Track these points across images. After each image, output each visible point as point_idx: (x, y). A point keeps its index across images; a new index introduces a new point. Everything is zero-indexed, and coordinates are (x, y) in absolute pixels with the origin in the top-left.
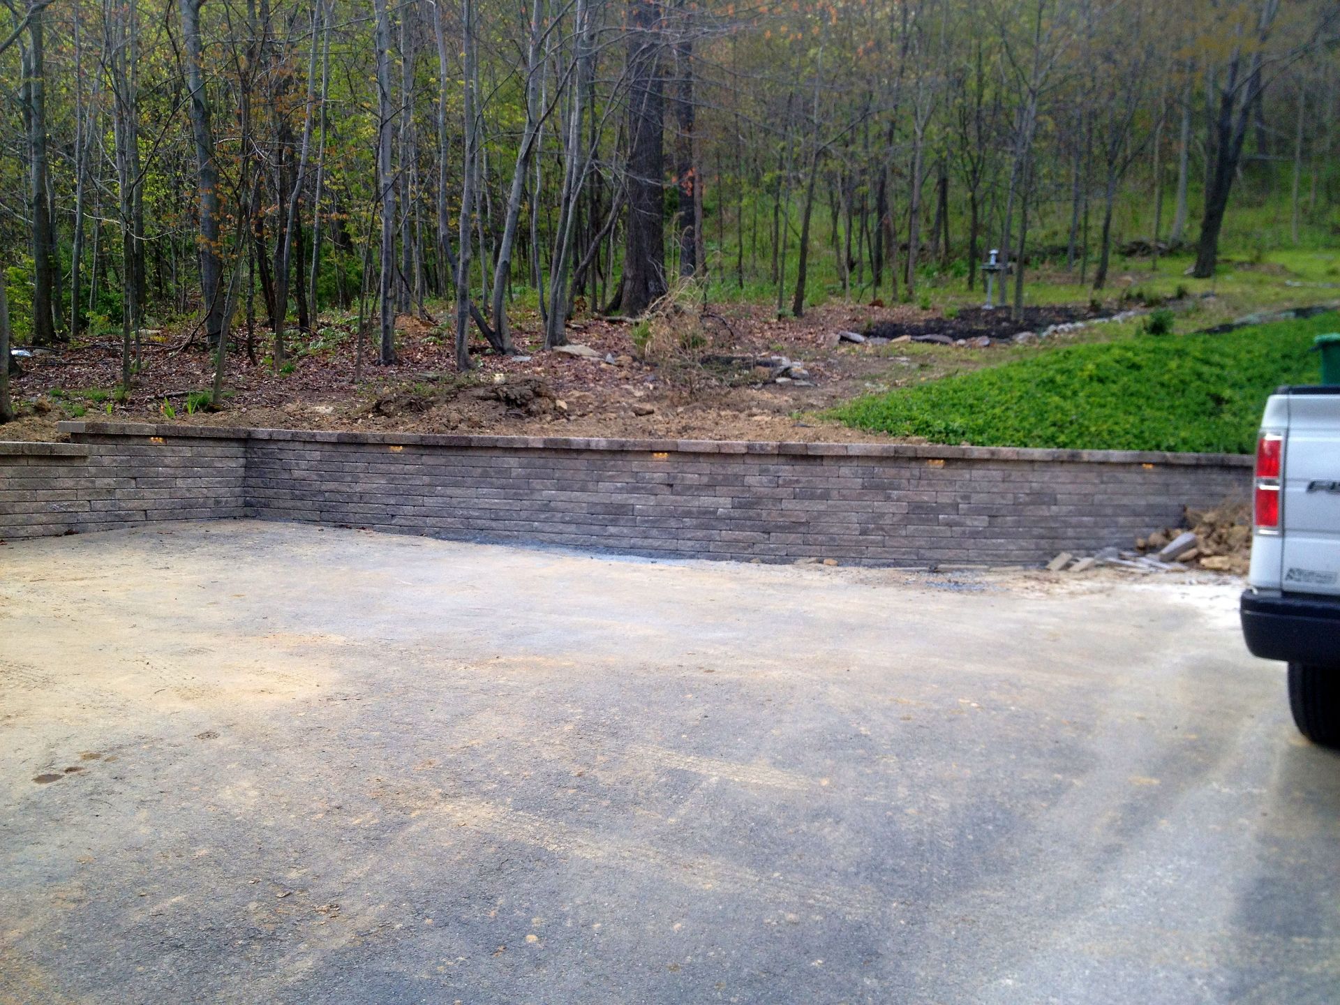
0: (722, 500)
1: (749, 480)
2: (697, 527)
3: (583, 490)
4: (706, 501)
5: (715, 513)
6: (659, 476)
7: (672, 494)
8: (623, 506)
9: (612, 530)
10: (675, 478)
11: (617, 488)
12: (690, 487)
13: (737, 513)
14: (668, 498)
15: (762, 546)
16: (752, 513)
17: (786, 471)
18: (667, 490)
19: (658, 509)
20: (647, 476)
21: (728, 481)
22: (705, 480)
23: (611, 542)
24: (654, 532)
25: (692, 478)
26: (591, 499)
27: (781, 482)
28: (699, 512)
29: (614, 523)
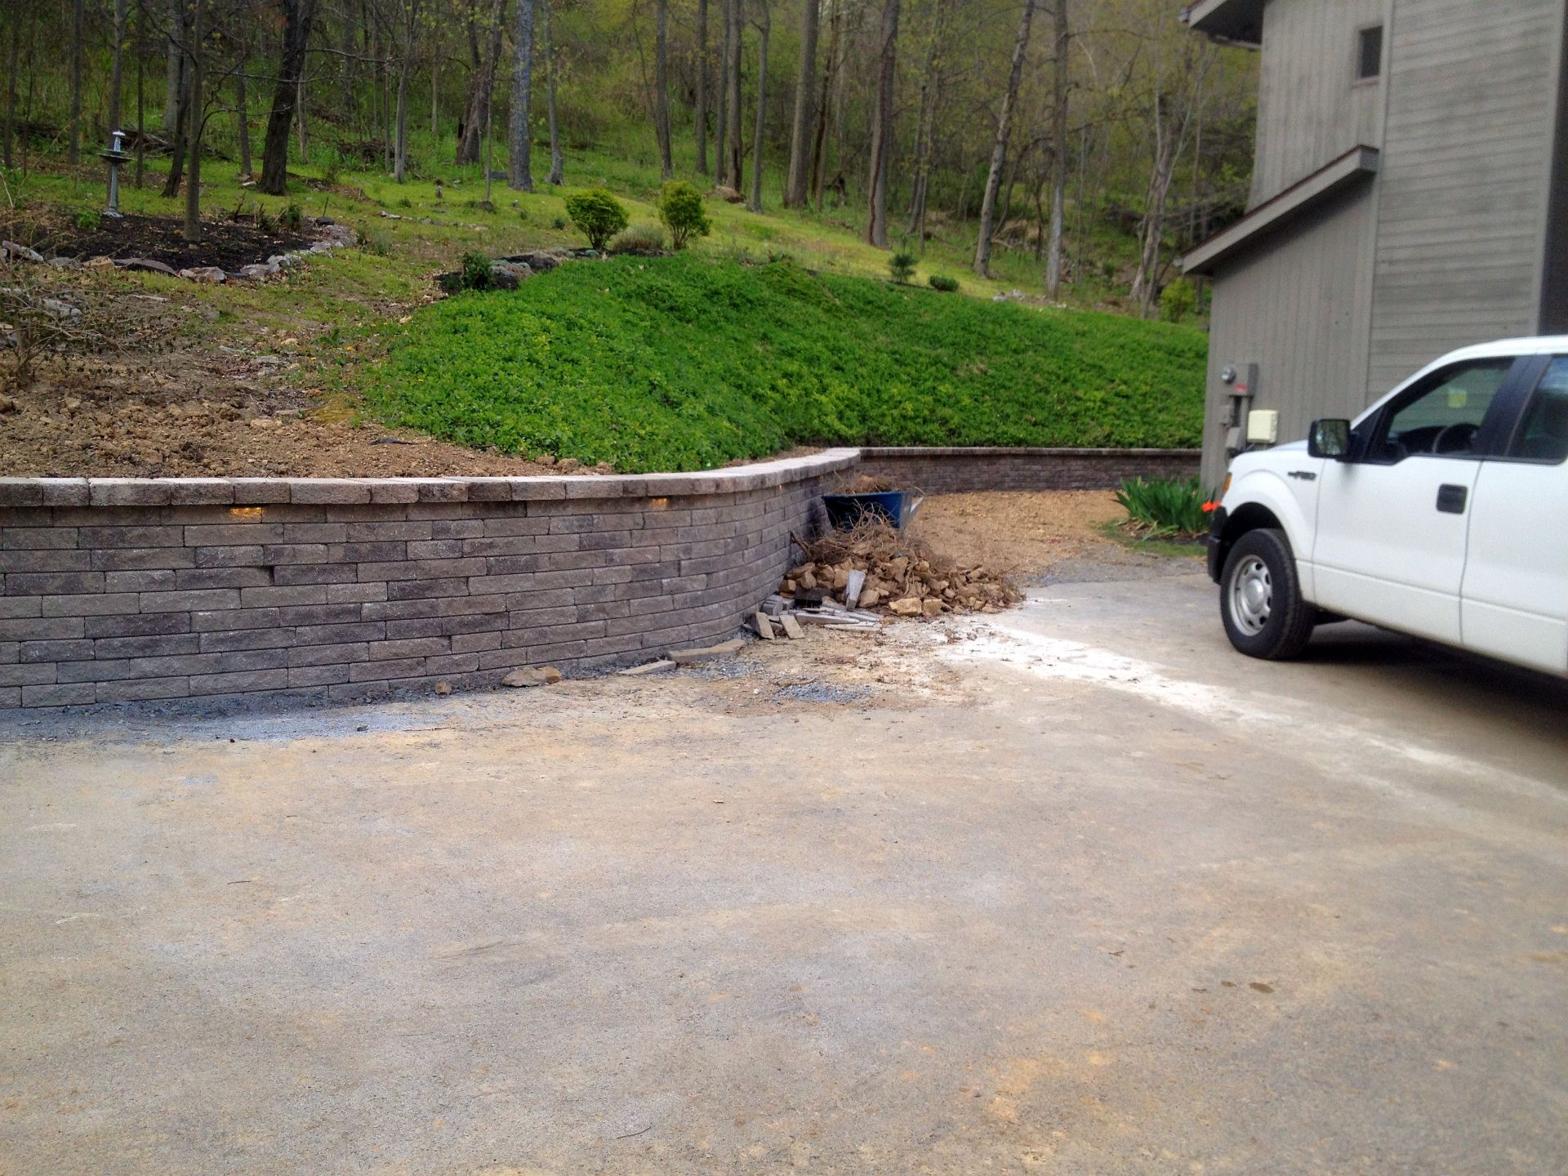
0: (370, 588)
1: (418, 549)
2: (324, 641)
3: (70, 589)
4: (341, 592)
5: (358, 611)
6: (246, 553)
7: (273, 583)
8: (168, 616)
9: (146, 665)
10: (279, 553)
11: (153, 581)
12: (310, 568)
13: (397, 608)
14: (263, 593)
15: (441, 660)
16: (422, 605)
17: (474, 529)
18: (263, 578)
19: (246, 613)
20: (222, 553)
21: (379, 553)
22: (338, 553)
23: (144, 689)
24: (240, 659)
25: (310, 552)
26: (89, 609)
27: (467, 549)
28: (328, 614)
29: (149, 650)
